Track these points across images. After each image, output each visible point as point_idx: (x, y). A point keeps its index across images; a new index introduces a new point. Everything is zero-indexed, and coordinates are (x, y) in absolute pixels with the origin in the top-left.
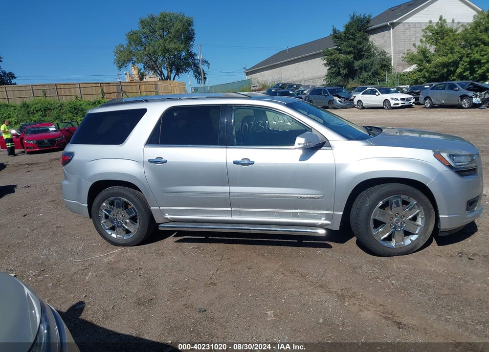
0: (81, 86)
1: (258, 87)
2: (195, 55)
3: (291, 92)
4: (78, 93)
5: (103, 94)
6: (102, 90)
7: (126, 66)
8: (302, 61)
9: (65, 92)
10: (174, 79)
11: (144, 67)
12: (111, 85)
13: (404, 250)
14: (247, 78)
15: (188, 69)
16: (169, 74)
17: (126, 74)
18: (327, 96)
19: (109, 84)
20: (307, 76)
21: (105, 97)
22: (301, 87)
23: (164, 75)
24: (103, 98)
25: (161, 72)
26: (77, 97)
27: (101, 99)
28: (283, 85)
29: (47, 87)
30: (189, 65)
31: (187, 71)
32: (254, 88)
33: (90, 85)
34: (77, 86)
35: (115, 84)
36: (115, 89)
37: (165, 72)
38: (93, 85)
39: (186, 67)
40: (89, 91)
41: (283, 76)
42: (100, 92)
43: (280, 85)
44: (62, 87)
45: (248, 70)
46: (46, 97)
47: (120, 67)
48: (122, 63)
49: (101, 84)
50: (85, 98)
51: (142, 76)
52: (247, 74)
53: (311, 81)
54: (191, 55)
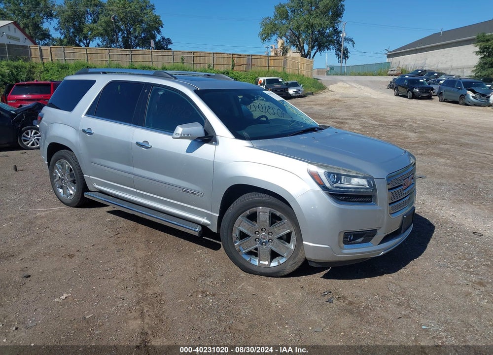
0: (215, 55)
1: (396, 72)
2: (341, 32)
3: (421, 81)
4: (211, 62)
5: (233, 65)
6: (233, 61)
7: (269, 39)
8: (453, 47)
9: (200, 61)
10: (313, 58)
11: (286, 42)
12: (242, 56)
13: (267, 271)
14: (387, 60)
15: (331, 47)
16: (310, 50)
17: (272, 48)
18: (459, 89)
19: (241, 55)
20: (455, 65)
21: (235, 68)
22: (443, 76)
23: (304, 51)
24: (233, 69)
25: (303, 48)
26: (209, 66)
27: (230, 69)
28: (422, 71)
29: (186, 54)
30: (331, 42)
31: (329, 49)
32: (392, 72)
33: (223, 55)
34: (212, 55)
35: (246, 57)
36: (244, 61)
37: (306, 48)
38: (226, 56)
39: (329, 45)
40: (221, 61)
41: (427, 62)
42: (231, 63)
43: (420, 71)
44: (198, 55)
45: (390, 52)
46: (183, 63)
47: (264, 40)
48: (266, 36)
49: (233, 54)
50: (217, 68)
51: (285, 51)
52: (389, 56)
53: (460, 70)
54: (337, 32)
